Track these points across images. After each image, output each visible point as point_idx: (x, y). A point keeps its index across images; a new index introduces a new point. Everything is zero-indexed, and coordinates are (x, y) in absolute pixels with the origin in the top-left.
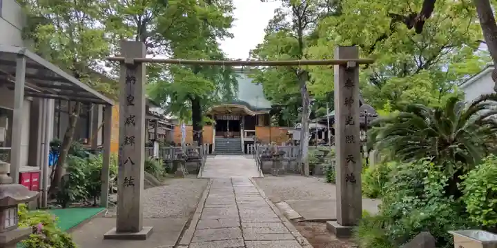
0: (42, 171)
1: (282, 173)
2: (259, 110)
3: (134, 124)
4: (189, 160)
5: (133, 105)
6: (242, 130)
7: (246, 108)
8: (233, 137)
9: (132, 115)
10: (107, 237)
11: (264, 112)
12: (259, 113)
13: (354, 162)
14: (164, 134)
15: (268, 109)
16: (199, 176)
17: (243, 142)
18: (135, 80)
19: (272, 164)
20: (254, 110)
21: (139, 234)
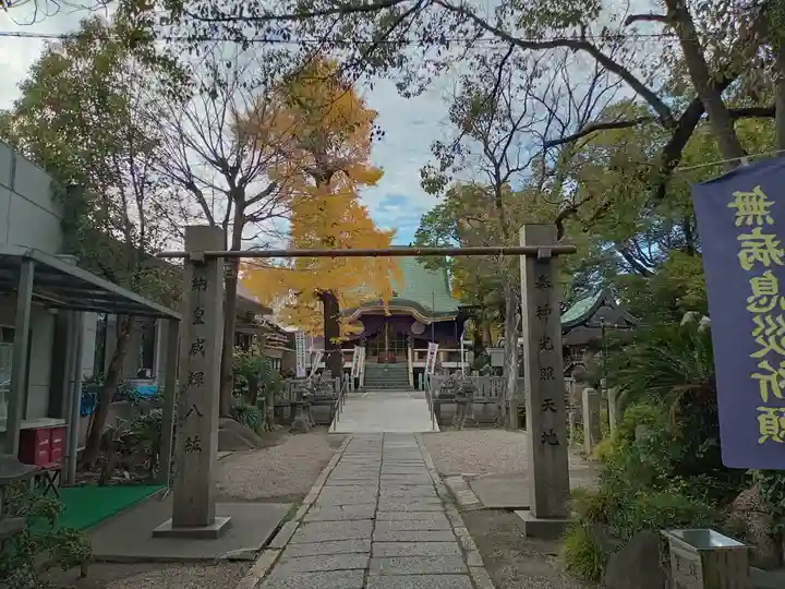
0: (69, 425)
1: (471, 424)
3: (203, 353)
4: (317, 401)
5: (203, 323)
6: (410, 350)
7: (416, 313)
8: (393, 361)
9: (200, 339)
10: (157, 535)
11: (445, 319)
12: (438, 320)
13: (554, 412)
14: (280, 357)
15: (452, 313)
16: (331, 430)
17: (411, 371)
18: (205, 284)
19: (454, 409)
20: (429, 314)
21: (208, 528)
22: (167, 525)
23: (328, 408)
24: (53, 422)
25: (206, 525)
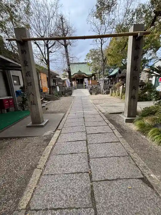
2: (89, 75)
3: (30, 76)
5: (28, 66)
7: (85, 75)
8: (81, 84)
9: (28, 71)
12: (89, 76)
13: (135, 89)
15: (91, 75)
16: (72, 96)
17: (84, 85)
18: (26, 52)
20: (87, 75)
21: (41, 124)
22: (30, 124)
23: (71, 92)
24: (9, 97)
25: (41, 123)
